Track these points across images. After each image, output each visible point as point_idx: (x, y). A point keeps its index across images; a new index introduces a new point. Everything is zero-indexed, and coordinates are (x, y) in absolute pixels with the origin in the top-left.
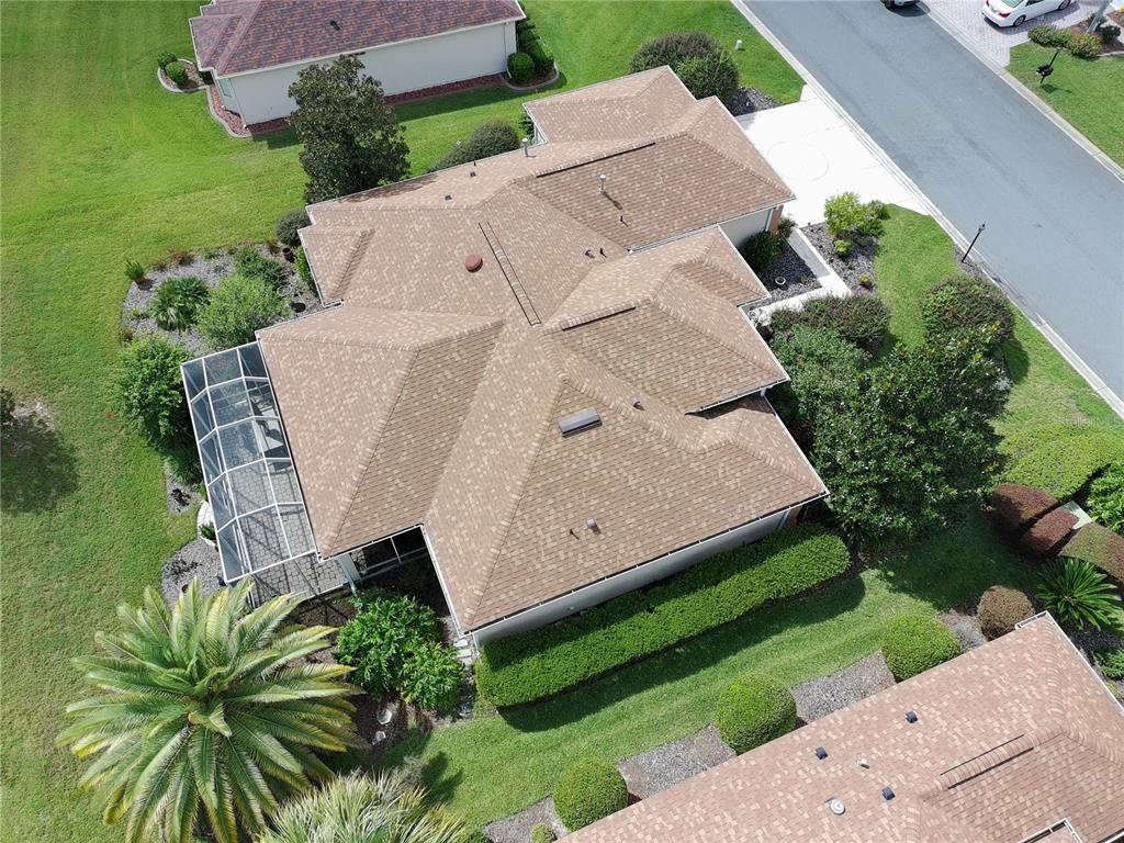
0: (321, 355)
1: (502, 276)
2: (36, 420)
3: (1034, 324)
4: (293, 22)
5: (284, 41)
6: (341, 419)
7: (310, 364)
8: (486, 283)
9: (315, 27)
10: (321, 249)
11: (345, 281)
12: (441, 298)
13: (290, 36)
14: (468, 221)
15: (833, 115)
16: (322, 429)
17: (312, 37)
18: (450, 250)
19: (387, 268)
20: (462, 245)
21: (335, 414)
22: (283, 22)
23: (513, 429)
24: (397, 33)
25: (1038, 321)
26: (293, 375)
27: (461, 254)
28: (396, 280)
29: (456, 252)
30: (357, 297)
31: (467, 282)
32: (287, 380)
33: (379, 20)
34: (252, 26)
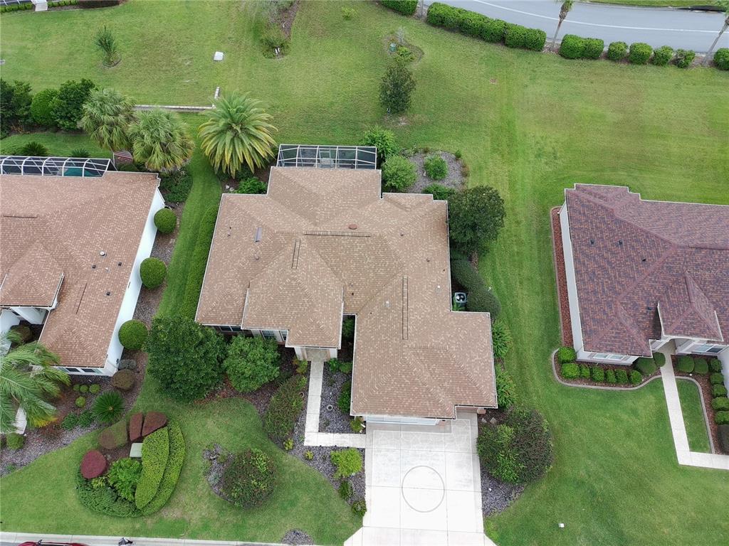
4: (596, 223)
5: (583, 219)
11: (391, 201)
13: (586, 221)
17: (584, 232)
22: (596, 218)
24: (581, 274)
33: (592, 266)
34: (596, 204)
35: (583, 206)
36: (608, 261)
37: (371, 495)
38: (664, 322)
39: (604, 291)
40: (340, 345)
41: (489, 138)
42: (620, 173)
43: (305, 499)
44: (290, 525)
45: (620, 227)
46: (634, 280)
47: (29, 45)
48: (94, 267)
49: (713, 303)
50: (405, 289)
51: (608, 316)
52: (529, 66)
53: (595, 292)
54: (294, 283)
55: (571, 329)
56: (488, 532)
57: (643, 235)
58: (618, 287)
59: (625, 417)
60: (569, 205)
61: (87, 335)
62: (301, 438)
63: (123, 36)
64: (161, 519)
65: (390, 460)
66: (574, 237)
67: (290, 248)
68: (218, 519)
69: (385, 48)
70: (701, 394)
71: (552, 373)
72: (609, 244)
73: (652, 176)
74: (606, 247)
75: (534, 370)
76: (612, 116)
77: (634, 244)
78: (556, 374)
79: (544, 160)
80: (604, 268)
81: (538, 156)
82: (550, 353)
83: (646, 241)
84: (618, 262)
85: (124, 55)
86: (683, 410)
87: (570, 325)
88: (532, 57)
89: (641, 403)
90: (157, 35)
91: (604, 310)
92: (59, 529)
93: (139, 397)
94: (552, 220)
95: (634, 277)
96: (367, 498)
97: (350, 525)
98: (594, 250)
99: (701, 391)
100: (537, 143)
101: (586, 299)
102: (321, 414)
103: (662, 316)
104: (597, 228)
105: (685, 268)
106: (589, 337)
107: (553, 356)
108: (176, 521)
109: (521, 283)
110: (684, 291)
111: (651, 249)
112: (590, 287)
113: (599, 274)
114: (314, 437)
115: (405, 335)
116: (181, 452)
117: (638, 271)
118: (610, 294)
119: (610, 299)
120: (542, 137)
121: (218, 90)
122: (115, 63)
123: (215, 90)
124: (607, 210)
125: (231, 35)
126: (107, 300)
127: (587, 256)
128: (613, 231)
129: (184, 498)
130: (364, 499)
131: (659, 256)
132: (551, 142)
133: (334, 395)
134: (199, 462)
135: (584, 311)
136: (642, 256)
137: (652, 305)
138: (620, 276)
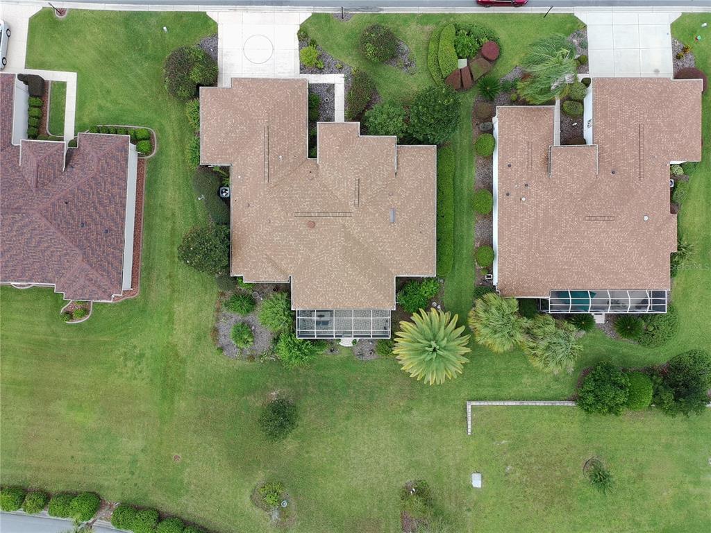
0: (320, 290)
1: (324, 217)
3: (382, 12)
4: (100, 251)
5: (110, 258)
8: (323, 224)
9: (106, 241)
12: (316, 241)
13: (108, 255)
15: (232, 13)
17: (112, 244)
18: (298, 230)
19: (287, 255)
20: (299, 225)
21: (347, 291)
22: (99, 255)
24: (121, 203)
25: (381, 10)
26: (321, 301)
27: (303, 227)
28: (296, 254)
29: (300, 229)
30: (292, 269)
31: (317, 230)
33: (111, 209)
34: (97, 270)
35: (108, 272)
36: (96, 210)
37: (295, 43)
38: (63, 154)
39: (105, 183)
40: (318, 125)
41: (188, 376)
42: (66, 339)
43: (340, 39)
44: (348, 24)
45: (80, 241)
46: (78, 187)
47: (691, 488)
48: (526, 185)
49: (19, 172)
50: (266, 170)
51: (106, 161)
52: (136, 482)
53: (112, 184)
54: (356, 167)
55: (138, 174)
56: (215, 24)
57: (63, 228)
58: (93, 184)
59: (108, 105)
60: (121, 276)
61: (516, 127)
62: (346, 79)
63: (590, 508)
64: (437, 24)
65: (281, 67)
66: (121, 241)
67: (363, 200)
68: (398, 26)
69: (293, 503)
70: (47, 124)
71: (157, 136)
72: (93, 227)
73: (37, 337)
74: (96, 224)
75: (171, 139)
76: (59, 407)
77: (71, 222)
78: (155, 137)
79: (137, 351)
80: (101, 204)
81: (142, 356)
82: (158, 154)
83: (61, 222)
84: (89, 207)
85: (581, 477)
86: (64, 111)
87: (137, 177)
88: (132, 495)
89: (94, 115)
90: (553, 510)
91: (108, 165)
92: (504, 16)
93: (472, 105)
94: (139, 281)
95: (78, 189)
96: (297, 42)
97: (308, 25)
98: (107, 223)
99: (47, 127)
100: (140, 372)
101: (121, 179)
102: (334, 96)
103: (63, 159)
104: (100, 246)
105: (35, 195)
106: (124, 146)
107: (155, 151)
108: (426, 24)
109: (173, 215)
110: (40, 176)
111: (59, 213)
112: (116, 190)
113: (106, 200)
114: (338, 81)
115: (266, 129)
116: (430, 62)
117: (74, 195)
118: (100, 180)
119: (101, 175)
120: (135, 378)
121: (469, 430)
122: (588, 465)
123: (472, 431)
124: (88, 261)
125: (469, 514)
126: (510, 160)
127: (113, 219)
128: (86, 239)
129: (423, 37)
130: (300, 41)
131: (53, 204)
132: (127, 373)
133: (325, 111)
134: (419, 62)
135: (124, 170)
136: (67, 207)
137: (69, 169)
138: (90, 193)
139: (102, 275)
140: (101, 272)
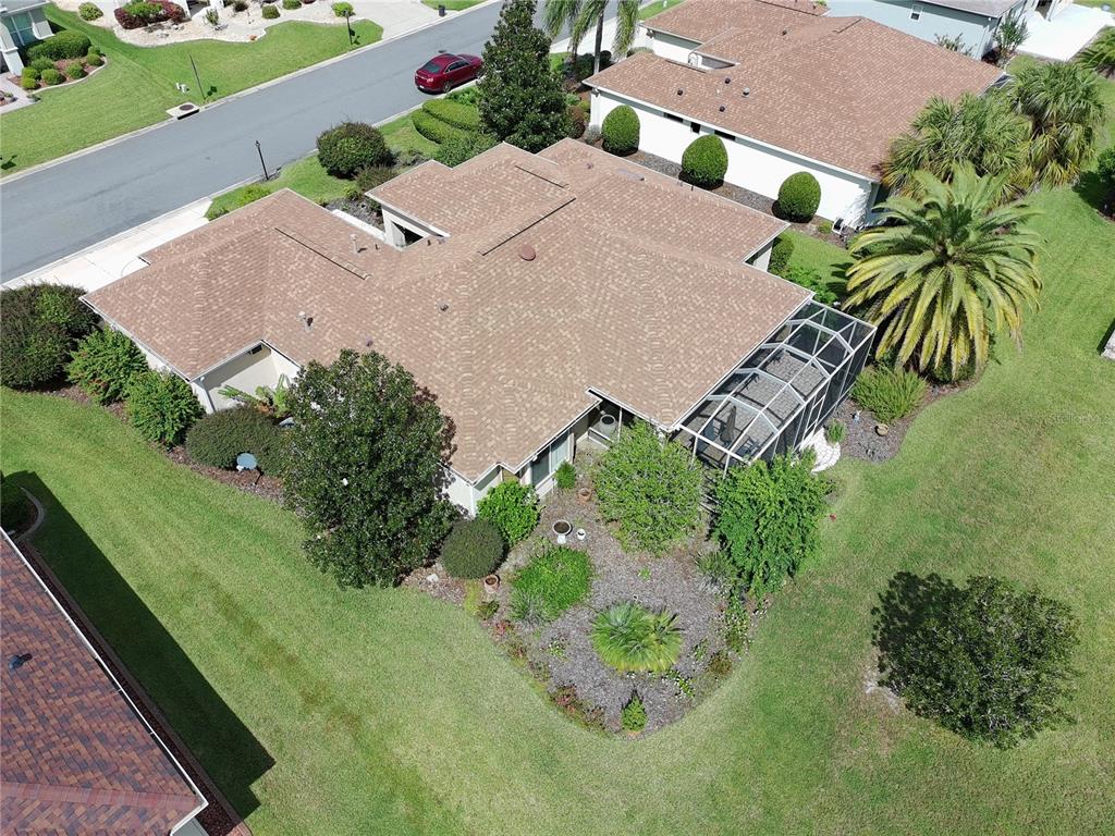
0: (672, 342)
1: (535, 227)
2: (885, 675)
6: (717, 305)
7: (682, 351)
8: (544, 240)
10: (535, 430)
12: (564, 281)
14: (481, 267)
16: (730, 321)
18: (514, 281)
19: (541, 346)
20: (507, 269)
21: (715, 311)
23: (657, 205)
26: (697, 368)
27: (517, 269)
28: (554, 332)
29: (515, 275)
30: (579, 374)
31: (546, 258)
32: (704, 374)
34: (53, 781)
139: (86, 785)
140: (73, 780)
